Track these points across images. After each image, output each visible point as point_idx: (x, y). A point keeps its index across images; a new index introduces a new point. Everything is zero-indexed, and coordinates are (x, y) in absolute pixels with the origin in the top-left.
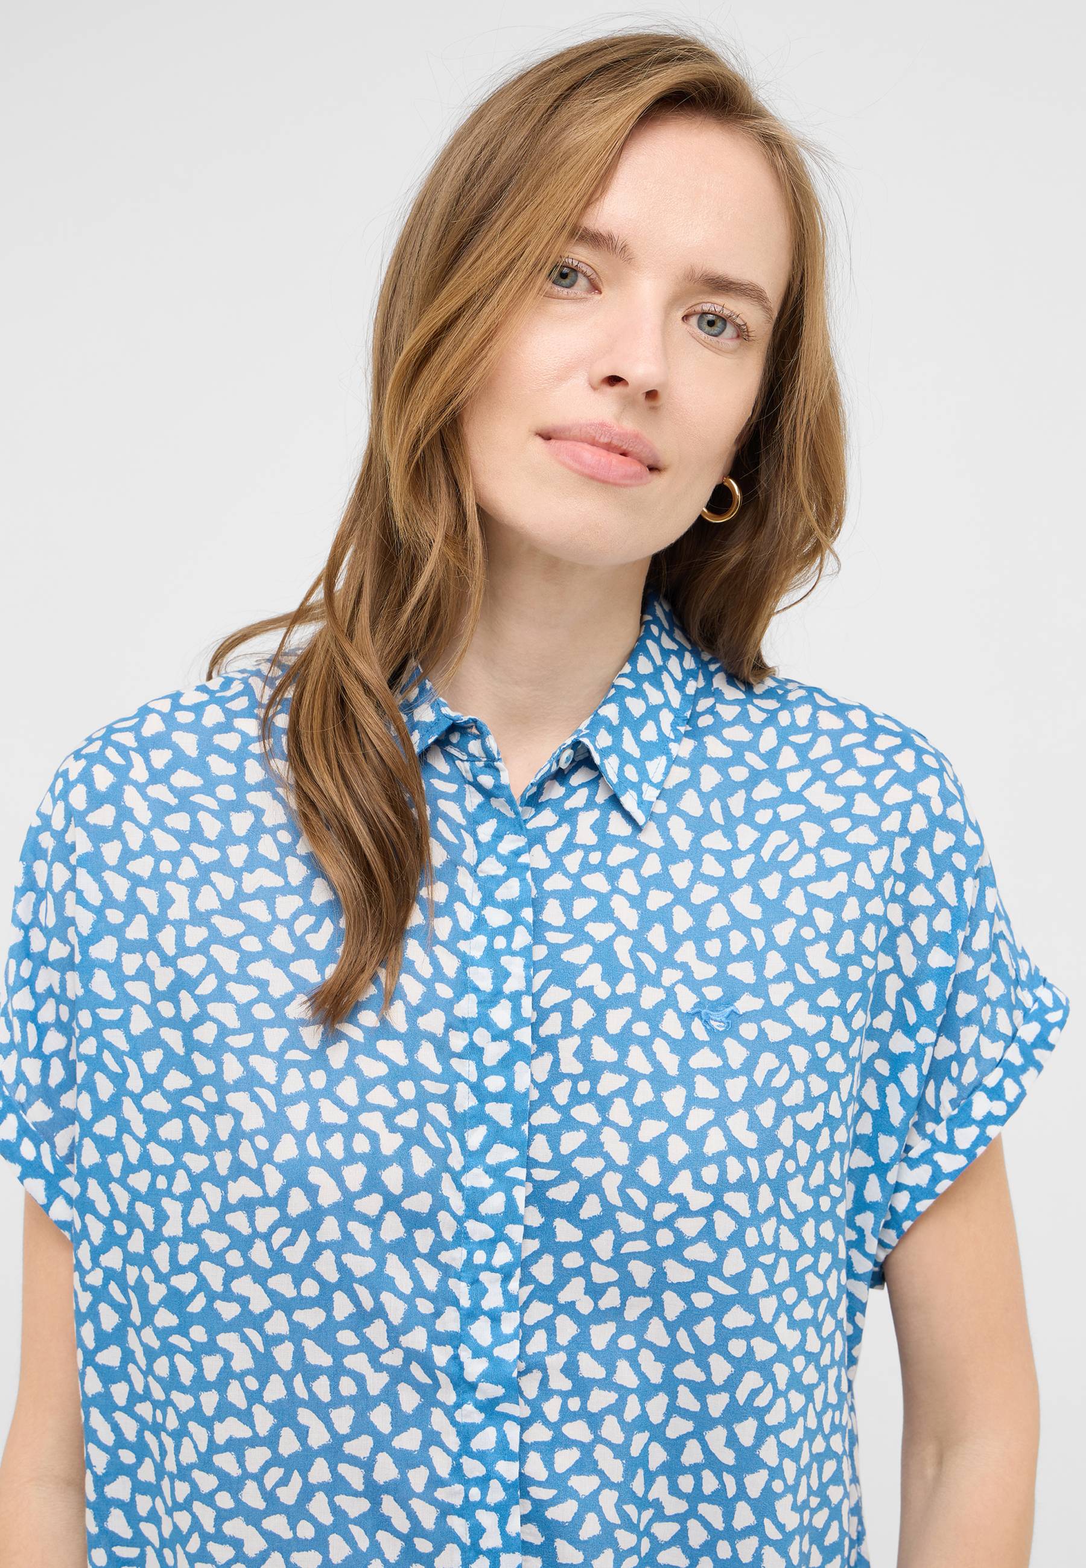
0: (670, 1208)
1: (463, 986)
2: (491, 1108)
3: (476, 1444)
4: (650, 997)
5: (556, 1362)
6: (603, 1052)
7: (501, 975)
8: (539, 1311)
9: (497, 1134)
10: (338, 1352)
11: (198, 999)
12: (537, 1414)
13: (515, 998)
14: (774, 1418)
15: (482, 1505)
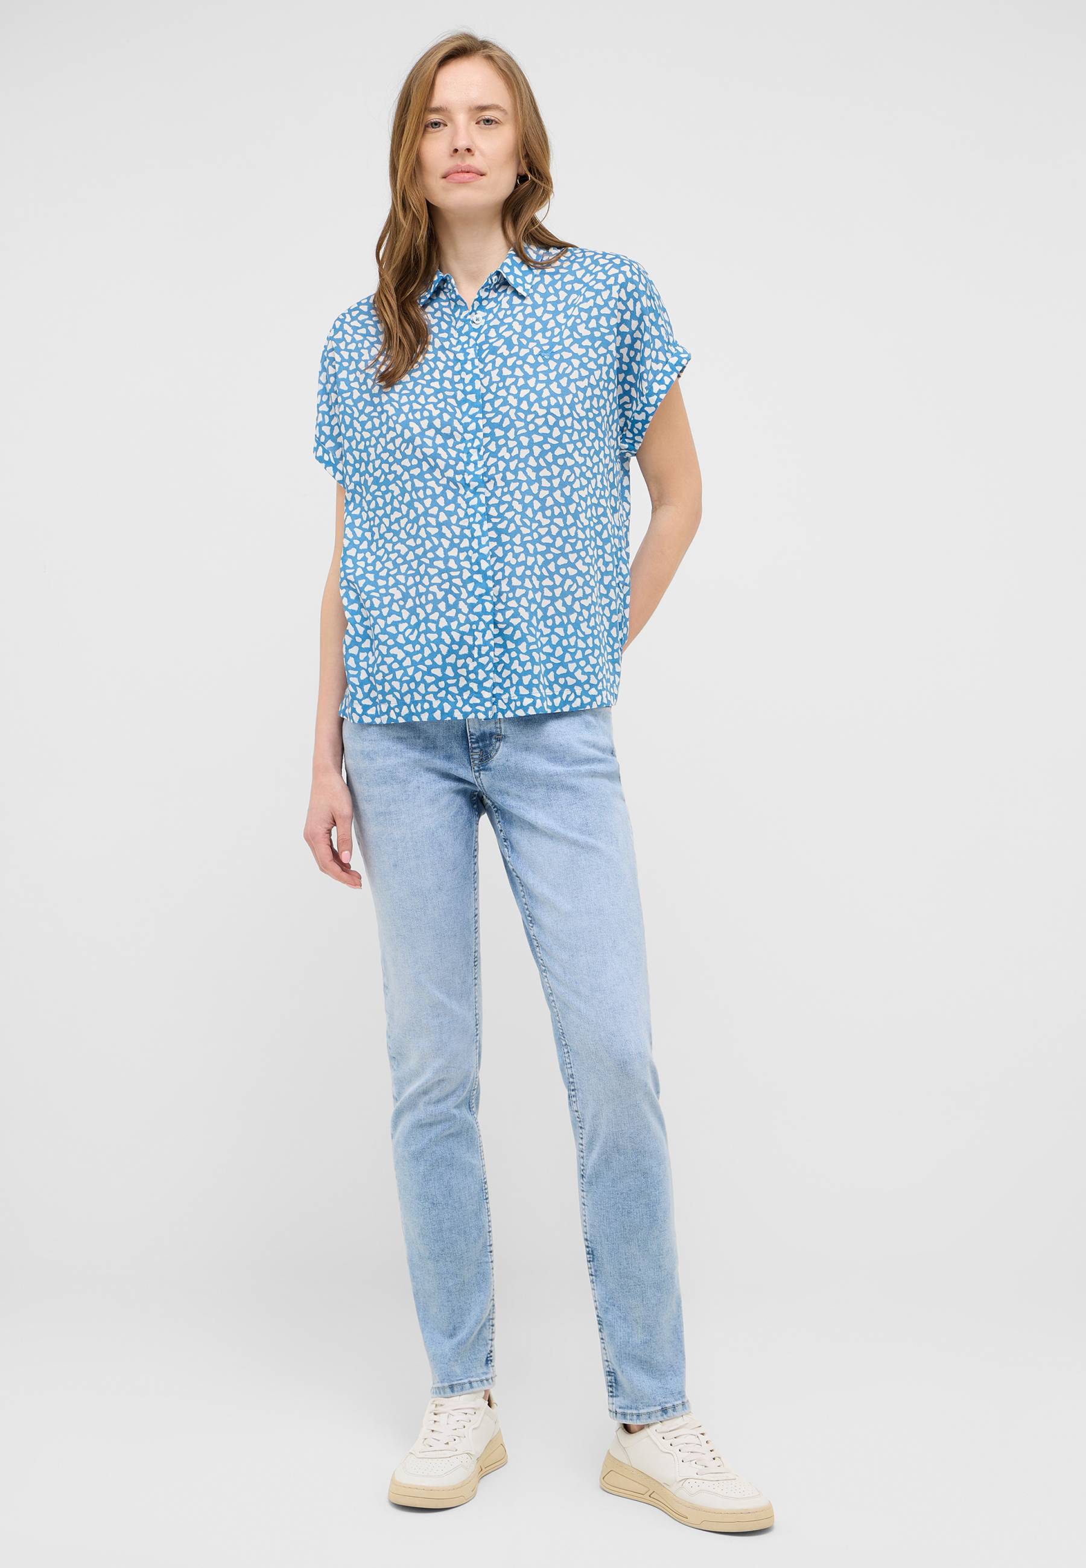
1: (456, 361)
2: (469, 397)
5: (498, 477)
6: (506, 372)
7: (467, 355)
9: (472, 405)
10: (425, 481)
12: (493, 495)
14: (576, 485)
15: (474, 522)
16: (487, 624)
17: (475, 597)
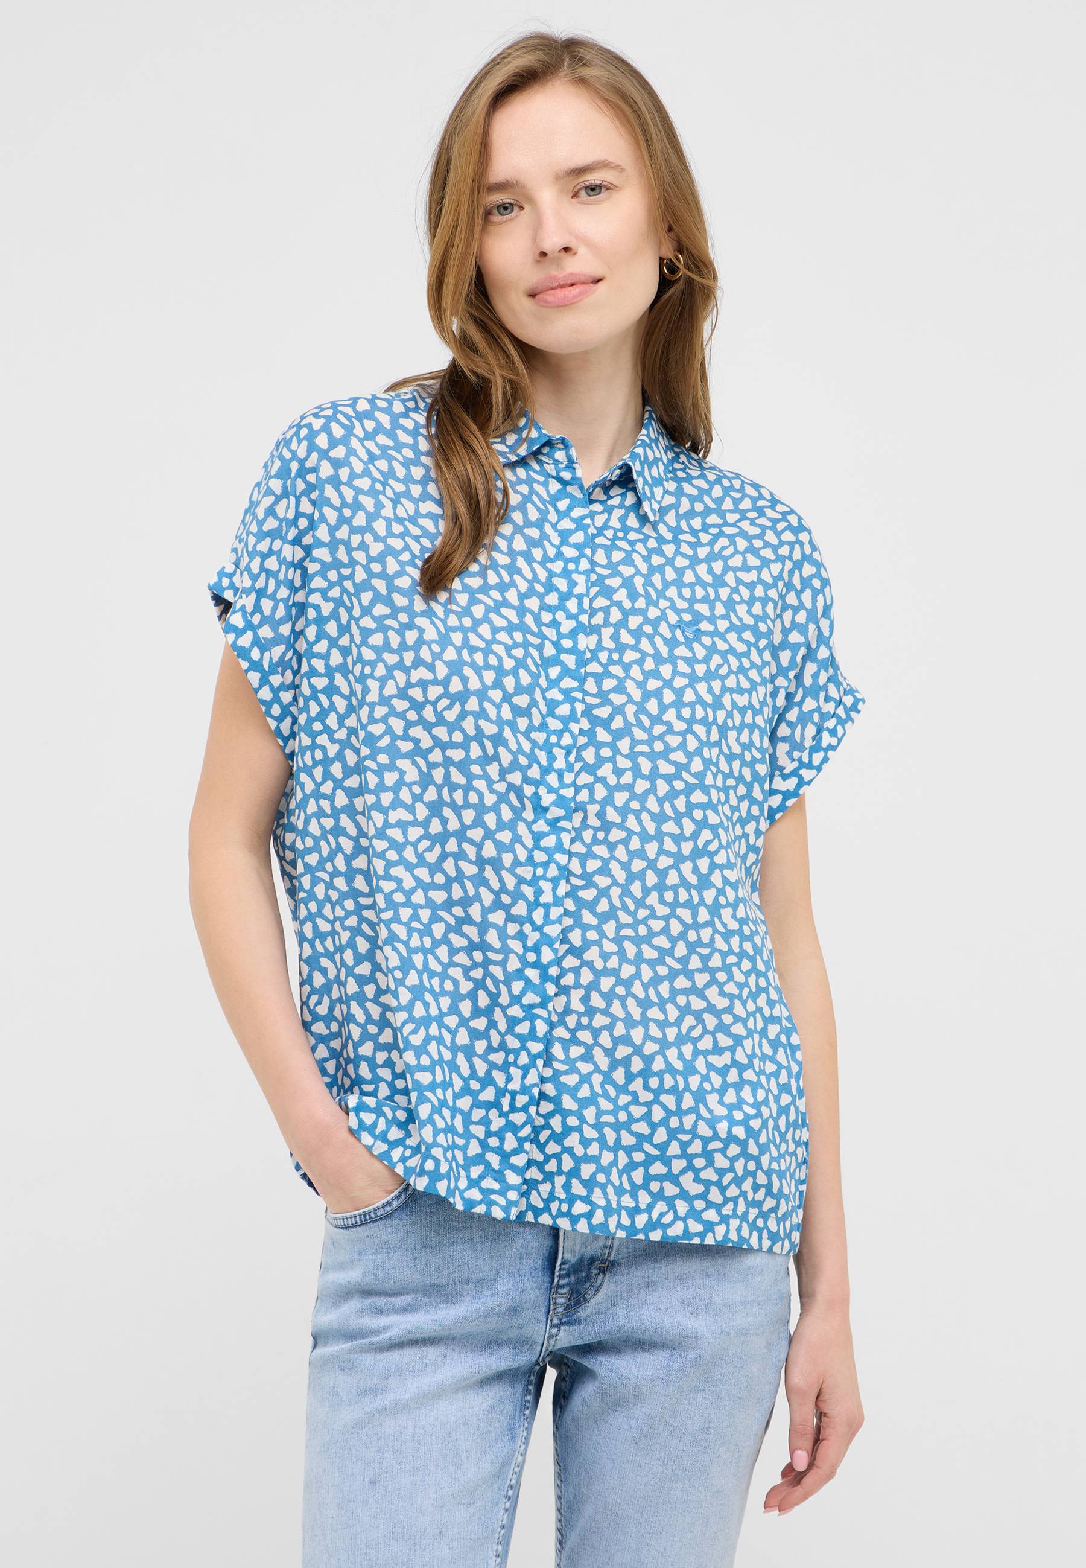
0: (663, 728)
1: (550, 587)
2: (564, 657)
3: (544, 843)
4: (653, 613)
5: (593, 809)
6: (626, 638)
7: (572, 584)
8: (585, 779)
9: (566, 672)
10: (470, 777)
11: (400, 563)
13: (580, 597)
15: (543, 877)
16: (533, 1058)
17: (522, 1006)
